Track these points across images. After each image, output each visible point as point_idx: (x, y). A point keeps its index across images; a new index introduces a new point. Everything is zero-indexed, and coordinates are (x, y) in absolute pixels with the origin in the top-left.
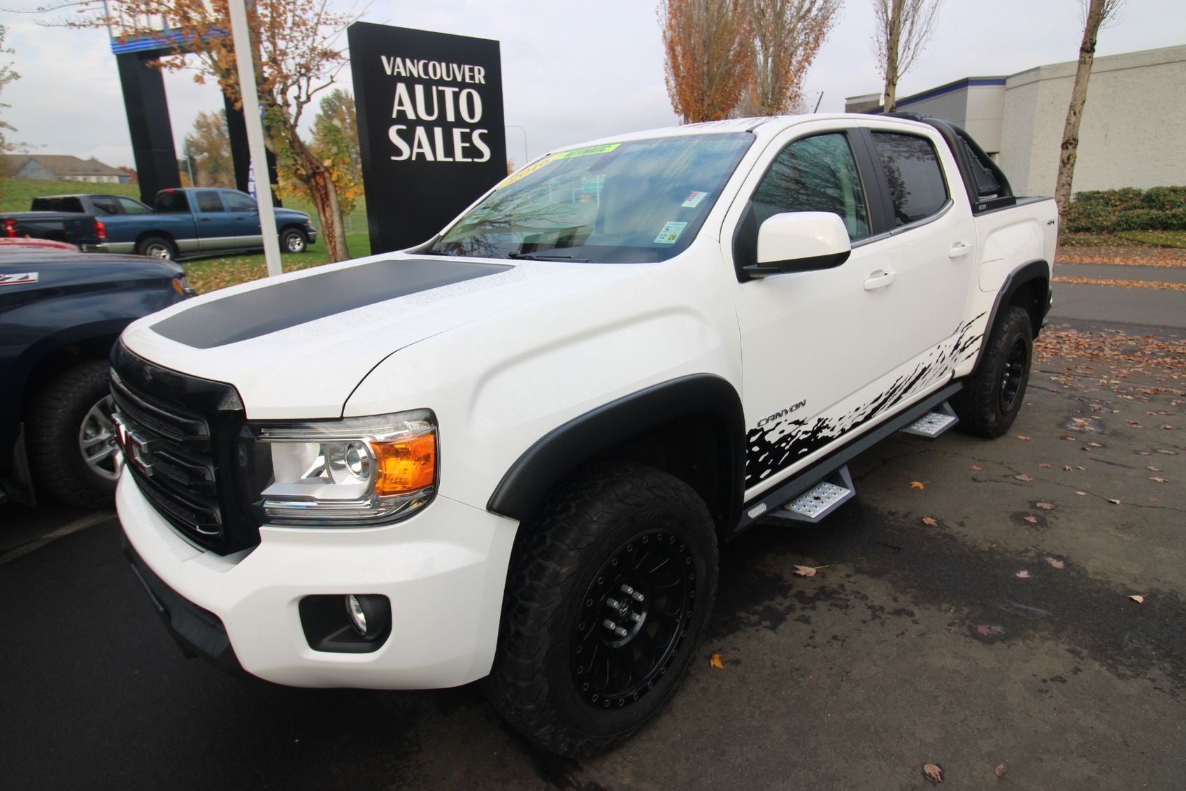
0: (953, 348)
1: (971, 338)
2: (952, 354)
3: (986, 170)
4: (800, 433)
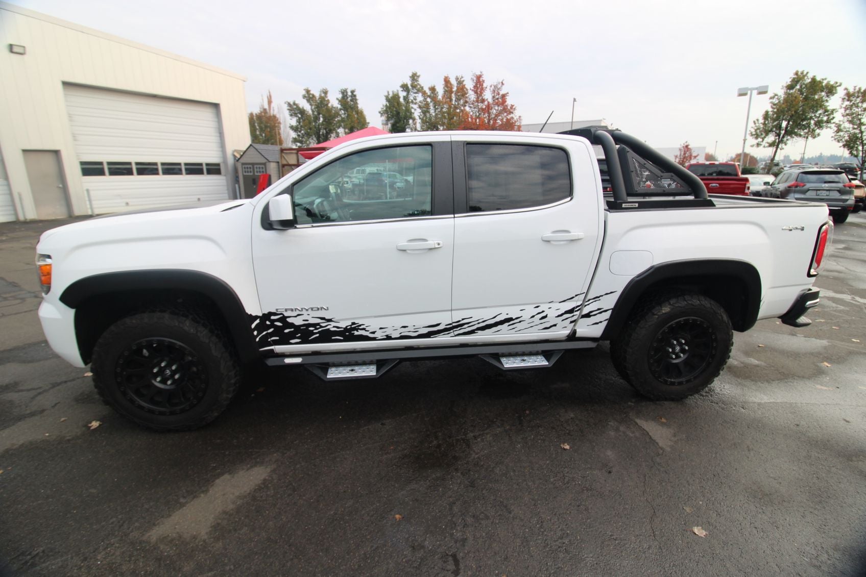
0: (562, 312)
1: (598, 310)
2: (561, 316)
4: (331, 326)
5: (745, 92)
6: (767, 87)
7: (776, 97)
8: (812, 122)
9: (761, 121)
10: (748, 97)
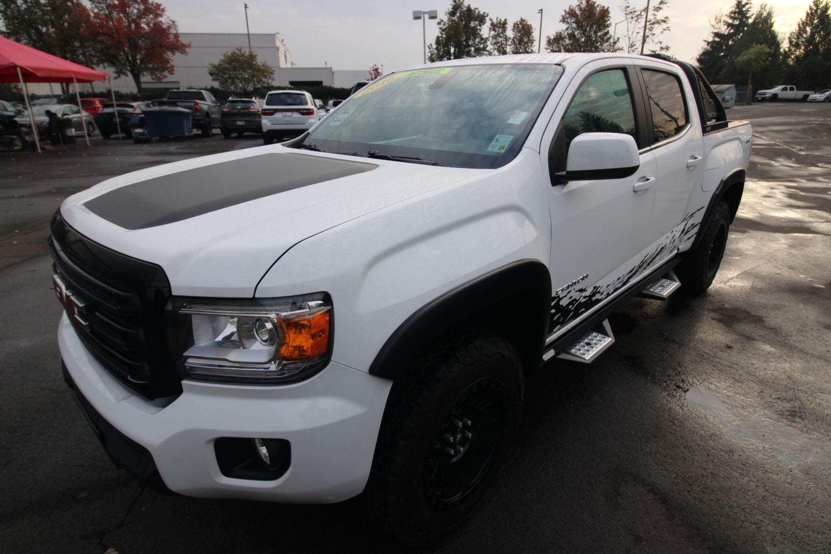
0: (680, 232)
1: (692, 225)
2: (679, 237)
3: (711, 100)
4: (582, 298)
5: (419, 16)
6: (436, 12)
7: (442, 23)
8: (473, 49)
9: (434, 46)
10: (421, 20)
